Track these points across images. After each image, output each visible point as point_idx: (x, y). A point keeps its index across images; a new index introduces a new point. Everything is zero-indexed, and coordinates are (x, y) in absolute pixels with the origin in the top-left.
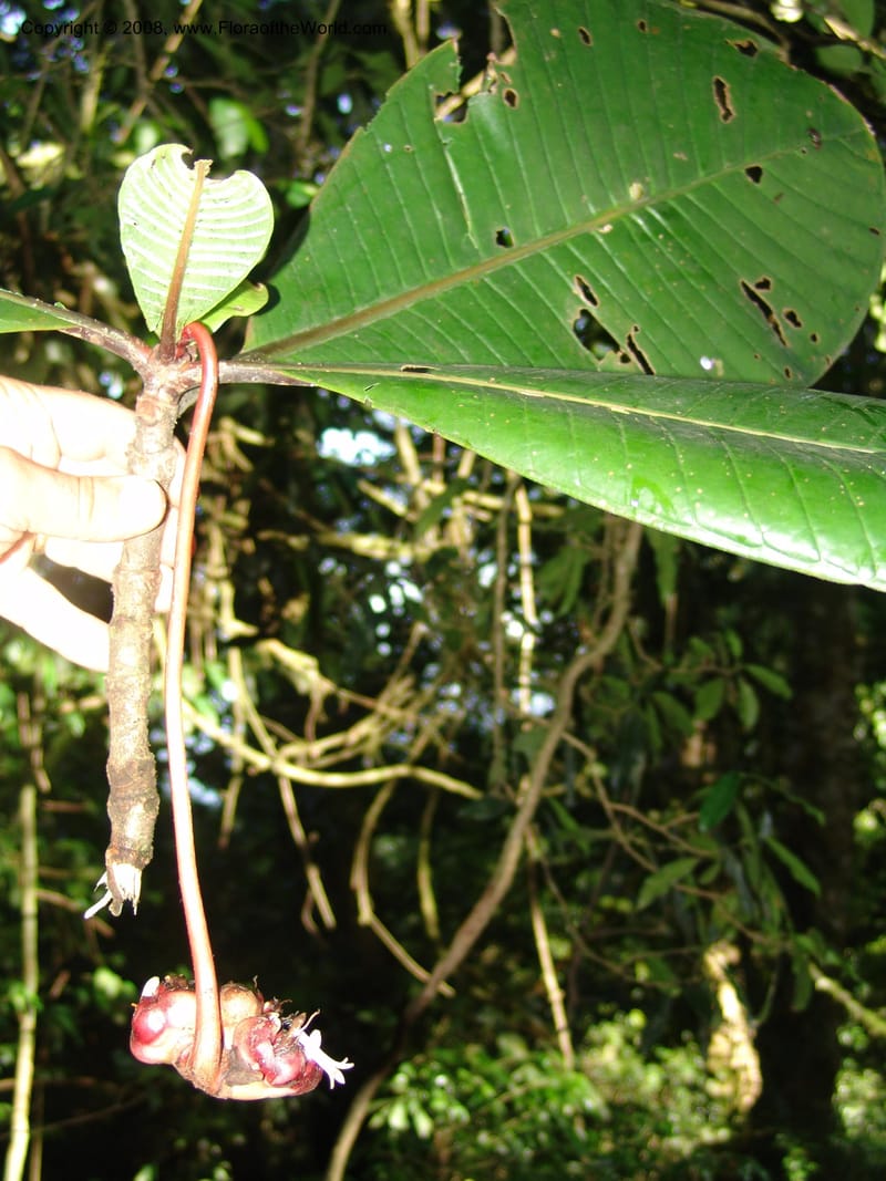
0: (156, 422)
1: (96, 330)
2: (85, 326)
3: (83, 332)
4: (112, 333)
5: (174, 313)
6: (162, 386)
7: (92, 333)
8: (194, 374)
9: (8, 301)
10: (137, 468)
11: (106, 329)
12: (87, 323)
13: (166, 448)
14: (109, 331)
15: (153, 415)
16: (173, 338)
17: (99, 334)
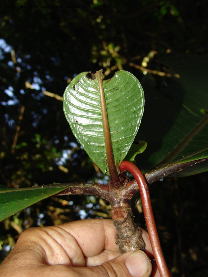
0: (126, 219)
1: (77, 187)
2: (71, 187)
3: (71, 190)
4: (85, 185)
5: (113, 159)
6: (120, 200)
7: (76, 189)
8: (134, 186)
9: (28, 191)
10: (126, 248)
11: (82, 184)
12: (71, 185)
13: (135, 231)
14: (84, 185)
15: (122, 216)
16: (117, 173)
17: (79, 188)
